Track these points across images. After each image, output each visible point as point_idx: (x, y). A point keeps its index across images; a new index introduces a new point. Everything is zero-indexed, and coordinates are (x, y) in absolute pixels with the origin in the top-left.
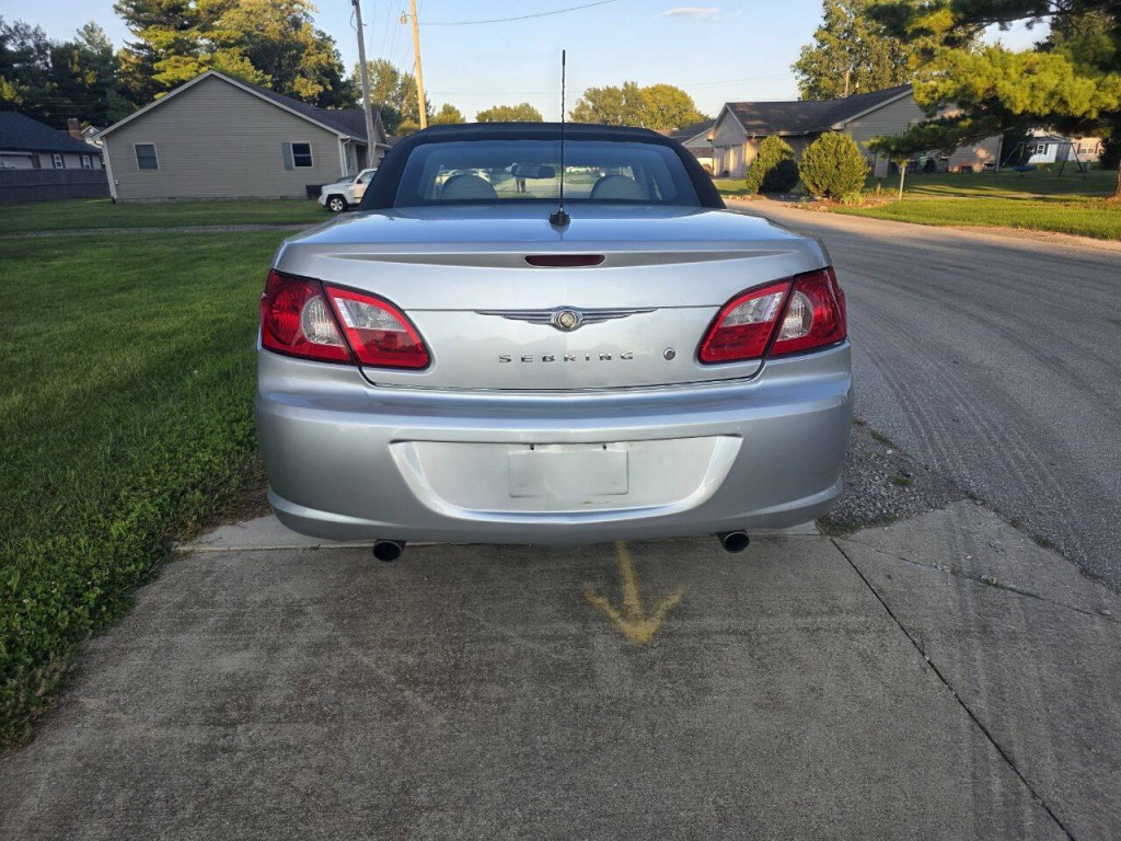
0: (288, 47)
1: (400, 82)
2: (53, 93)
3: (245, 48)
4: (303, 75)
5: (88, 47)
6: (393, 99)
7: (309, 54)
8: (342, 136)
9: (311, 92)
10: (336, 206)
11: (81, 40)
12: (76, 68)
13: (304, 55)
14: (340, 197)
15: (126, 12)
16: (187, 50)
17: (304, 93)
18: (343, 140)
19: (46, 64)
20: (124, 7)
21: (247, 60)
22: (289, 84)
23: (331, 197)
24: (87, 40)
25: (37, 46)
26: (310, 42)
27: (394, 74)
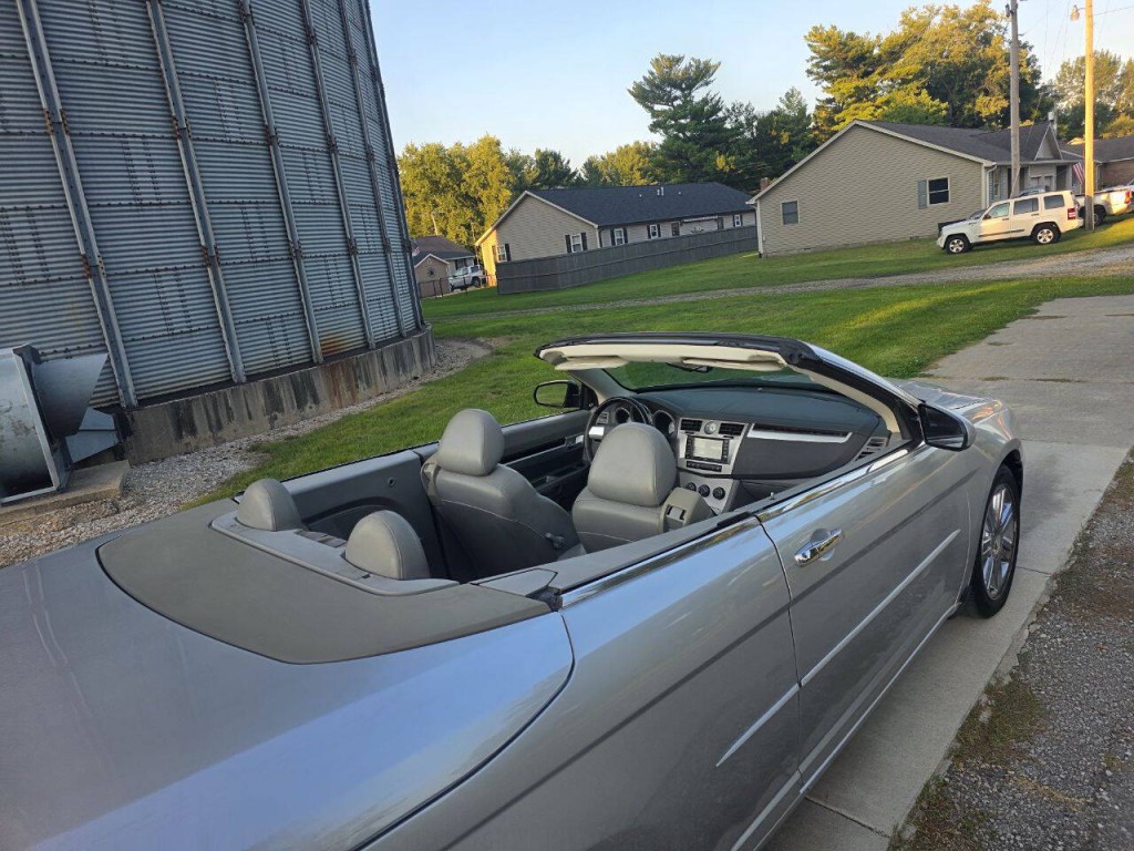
0: (974, 67)
1: (1119, 73)
2: (752, 159)
3: (924, 80)
4: (987, 93)
5: (787, 112)
6: (1108, 94)
7: (997, 69)
8: (987, 163)
9: (993, 110)
10: (956, 247)
11: (782, 106)
12: (774, 133)
13: (990, 72)
14: (962, 236)
15: (818, 73)
16: (867, 96)
17: (985, 113)
18: (987, 168)
19: (752, 134)
20: (815, 70)
21: (924, 91)
22: (970, 106)
23: (951, 238)
24: (787, 106)
25: (747, 119)
26: (999, 54)
27: (1114, 64)
